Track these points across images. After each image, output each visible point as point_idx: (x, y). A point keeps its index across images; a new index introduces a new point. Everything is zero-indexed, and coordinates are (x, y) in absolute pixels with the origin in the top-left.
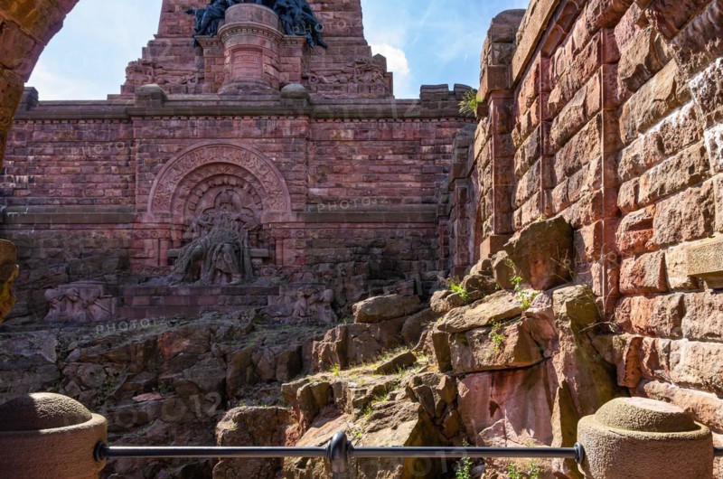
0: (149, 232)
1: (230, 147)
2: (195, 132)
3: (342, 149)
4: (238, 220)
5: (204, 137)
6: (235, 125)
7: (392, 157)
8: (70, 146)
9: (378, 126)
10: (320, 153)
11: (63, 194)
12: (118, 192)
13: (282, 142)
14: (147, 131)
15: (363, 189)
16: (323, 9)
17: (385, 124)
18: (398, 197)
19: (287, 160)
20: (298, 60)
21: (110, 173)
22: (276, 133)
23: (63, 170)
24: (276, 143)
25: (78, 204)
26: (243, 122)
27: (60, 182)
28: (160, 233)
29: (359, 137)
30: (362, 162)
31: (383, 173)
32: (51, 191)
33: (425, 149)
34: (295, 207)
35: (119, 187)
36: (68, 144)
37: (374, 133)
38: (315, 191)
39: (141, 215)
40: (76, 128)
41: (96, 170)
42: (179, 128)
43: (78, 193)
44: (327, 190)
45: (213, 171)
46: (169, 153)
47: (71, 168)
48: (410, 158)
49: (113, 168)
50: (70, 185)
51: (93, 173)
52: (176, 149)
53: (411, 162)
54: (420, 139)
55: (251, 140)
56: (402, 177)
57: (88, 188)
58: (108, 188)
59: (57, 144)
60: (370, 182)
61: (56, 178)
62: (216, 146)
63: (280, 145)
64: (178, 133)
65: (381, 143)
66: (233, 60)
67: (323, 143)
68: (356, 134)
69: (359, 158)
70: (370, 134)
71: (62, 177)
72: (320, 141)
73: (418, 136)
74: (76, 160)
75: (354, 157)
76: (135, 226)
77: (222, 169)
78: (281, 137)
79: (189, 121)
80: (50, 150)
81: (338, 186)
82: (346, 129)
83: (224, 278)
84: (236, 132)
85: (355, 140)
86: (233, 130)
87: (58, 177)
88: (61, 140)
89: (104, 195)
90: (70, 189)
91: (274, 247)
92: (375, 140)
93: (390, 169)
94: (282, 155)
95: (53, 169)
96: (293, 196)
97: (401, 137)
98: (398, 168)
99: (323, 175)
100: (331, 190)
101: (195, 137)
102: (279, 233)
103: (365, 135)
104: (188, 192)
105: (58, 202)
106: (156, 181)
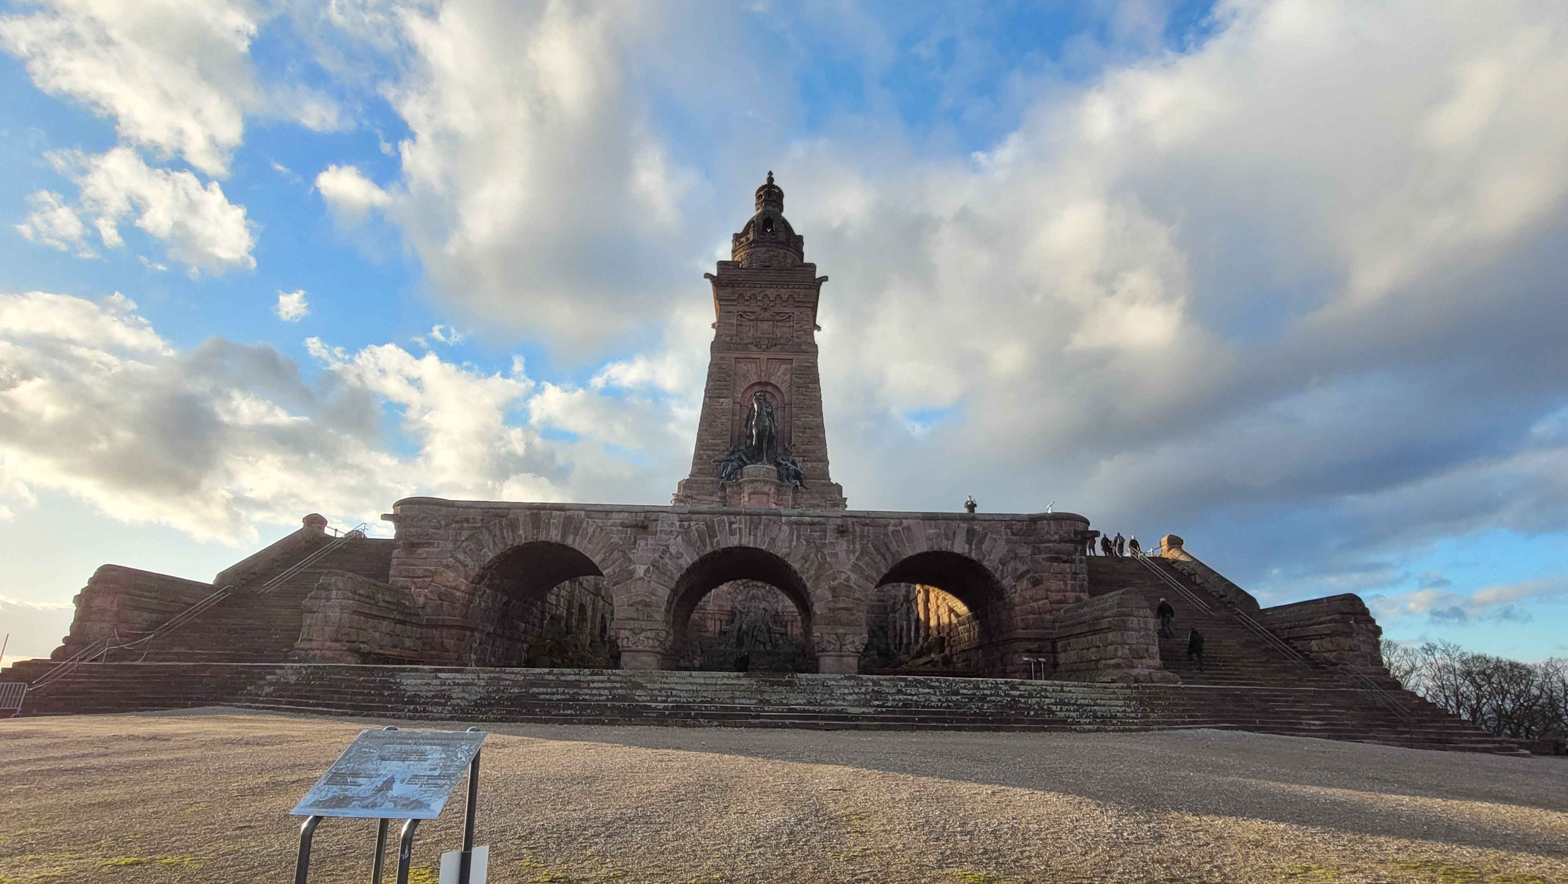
0: (709, 616)
4: (764, 609)
16: (804, 461)
20: (790, 498)
28: (717, 616)
66: (750, 499)
76: (702, 611)
83: (762, 646)
91: (786, 627)
102: (790, 618)
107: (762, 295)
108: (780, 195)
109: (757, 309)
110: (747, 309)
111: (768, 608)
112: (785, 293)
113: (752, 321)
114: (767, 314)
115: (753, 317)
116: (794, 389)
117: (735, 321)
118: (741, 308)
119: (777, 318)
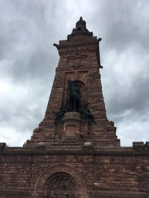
1: (65, 166)
2: (54, 160)
3: (106, 167)
5: (57, 162)
6: (67, 158)
7: (125, 171)
8: (12, 164)
9: (119, 158)
10: (97, 168)
11: (7, 181)
12: (25, 182)
13: (84, 164)
14: (38, 160)
15: (114, 184)
17: (121, 157)
18: (129, 188)
19: (85, 171)
21: (23, 174)
22: (81, 161)
23: (9, 172)
24: (81, 165)
25: (11, 186)
26: (70, 156)
27: (7, 177)
29: (112, 162)
30: (114, 172)
31: (122, 177)
32: (3, 180)
33: (138, 167)
34: (88, 192)
35: (26, 180)
36: (12, 163)
37: (117, 161)
38: (96, 184)
39: (32, 192)
40: (15, 157)
41: (19, 173)
42: (48, 158)
43: (12, 181)
44: (100, 183)
45: (58, 175)
46: (44, 167)
47: (11, 172)
48: (132, 171)
49: (25, 172)
50: (10, 178)
51: (18, 174)
52: (47, 166)
53: (133, 173)
54: (136, 164)
55: (72, 163)
56: (130, 179)
57: (16, 180)
58: (22, 180)
59: (9, 163)
60: (117, 181)
61: (6, 175)
62: (60, 165)
63: (83, 165)
64: (48, 160)
65: (120, 165)
67: (98, 164)
68: (110, 161)
69: (112, 170)
70: (116, 161)
71: (8, 175)
72: (97, 163)
73: (134, 162)
74: (13, 169)
75: (110, 170)
76: (29, 197)
77: (62, 174)
78: (83, 162)
79: (52, 156)
80: (6, 165)
81: (105, 182)
82: (106, 159)
84: (67, 160)
85: (110, 163)
86: (66, 159)
87: (7, 175)
88: (10, 162)
89: (20, 183)
90: (10, 180)
92: (118, 163)
93: (125, 176)
94: (84, 169)
95: (6, 172)
96: (88, 187)
97: (128, 163)
98: (128, 176)
99: (99, 177)
100: (102, 184)
101: (53, 162)
103: (114, 161)
104: (49, 182)
105: (5, 185)
106: (39, 179)
108: (85, 23)
109: (75, 55)
110: (70, 55)
114: (78, 56)
115: (73, 58)
116: (89, 81)
117: (65, 60)
118: (68, 55)
119: (83, 57)
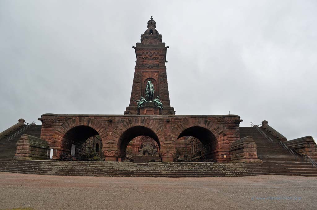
0: (135, 146)
28: (137, 146)
39: (134, 143)
107: (150, 52)
108: (155, 23)
109: (149, 57)
110: (145, 57)
111: (152, 144)
112: (156, 52)
113: (147, 60)
114: (151, 58)
116: (159, 79)
117: (142, 60)
118: (143, 56)
119: (154, 59)
